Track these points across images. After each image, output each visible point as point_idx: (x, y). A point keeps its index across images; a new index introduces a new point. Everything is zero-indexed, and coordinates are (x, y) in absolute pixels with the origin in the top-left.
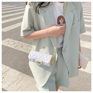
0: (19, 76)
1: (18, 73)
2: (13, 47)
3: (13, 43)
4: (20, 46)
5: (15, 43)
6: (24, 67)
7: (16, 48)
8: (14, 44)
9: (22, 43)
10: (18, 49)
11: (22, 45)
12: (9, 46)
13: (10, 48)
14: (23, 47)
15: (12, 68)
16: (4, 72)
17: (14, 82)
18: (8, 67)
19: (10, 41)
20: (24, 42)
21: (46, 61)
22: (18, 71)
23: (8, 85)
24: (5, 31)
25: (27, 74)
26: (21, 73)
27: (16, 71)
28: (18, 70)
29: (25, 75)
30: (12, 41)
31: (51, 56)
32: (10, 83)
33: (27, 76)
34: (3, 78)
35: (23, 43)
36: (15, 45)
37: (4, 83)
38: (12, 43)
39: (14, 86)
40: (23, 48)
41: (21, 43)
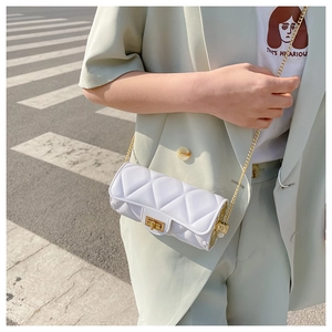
0: (78, 277)
1: (75, 263)
2: (63, 163)
3: (66, 150)
4: (92, 162)
5: (73, 150)
6: (98, 243)
7: (75, 169)
8: (68, 153)
9: (99, 150)
10: (83, 174)
11: (98, 158)
12: (49, 159)
13: (52, 167)
14: (100, 165)
15: (55, 242)
16: (23, 256)
17: (55, 299)
18: (38, 240)
19: (55, 142)
20: (108, 148)
21: (194, 225)
22: (74, 257)
23: (33, 310)
24: (41, 107)
25: (107, 269)
26: (86, 265)
27: (69, 255)
28: (74, 252)
29: (101, 272)
30: (63, 141)
31: (220, 202)
32: (40, 303)
33: (109, 276)
34: (19, 279)
35: (104, 151)
36: (73, 157)
37: (19, 302)
38: (61, 150)
39: (55, 313)
40: (100, 169)
41: (95, 149)
